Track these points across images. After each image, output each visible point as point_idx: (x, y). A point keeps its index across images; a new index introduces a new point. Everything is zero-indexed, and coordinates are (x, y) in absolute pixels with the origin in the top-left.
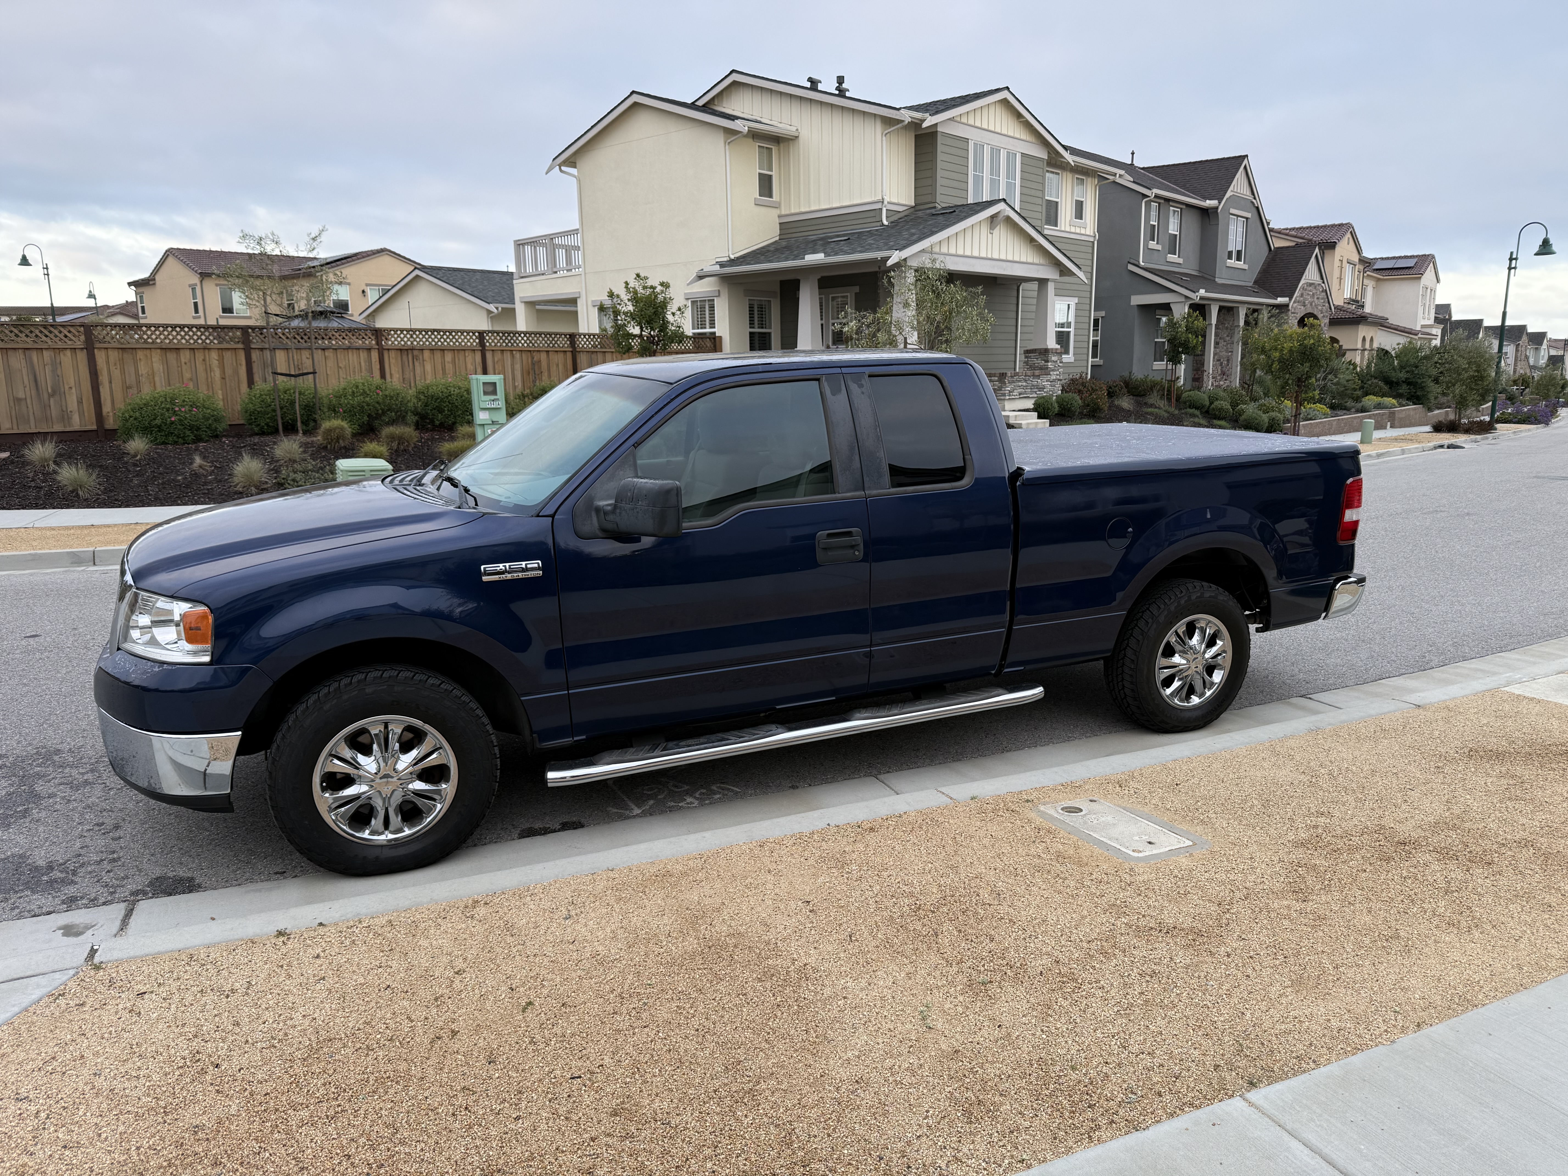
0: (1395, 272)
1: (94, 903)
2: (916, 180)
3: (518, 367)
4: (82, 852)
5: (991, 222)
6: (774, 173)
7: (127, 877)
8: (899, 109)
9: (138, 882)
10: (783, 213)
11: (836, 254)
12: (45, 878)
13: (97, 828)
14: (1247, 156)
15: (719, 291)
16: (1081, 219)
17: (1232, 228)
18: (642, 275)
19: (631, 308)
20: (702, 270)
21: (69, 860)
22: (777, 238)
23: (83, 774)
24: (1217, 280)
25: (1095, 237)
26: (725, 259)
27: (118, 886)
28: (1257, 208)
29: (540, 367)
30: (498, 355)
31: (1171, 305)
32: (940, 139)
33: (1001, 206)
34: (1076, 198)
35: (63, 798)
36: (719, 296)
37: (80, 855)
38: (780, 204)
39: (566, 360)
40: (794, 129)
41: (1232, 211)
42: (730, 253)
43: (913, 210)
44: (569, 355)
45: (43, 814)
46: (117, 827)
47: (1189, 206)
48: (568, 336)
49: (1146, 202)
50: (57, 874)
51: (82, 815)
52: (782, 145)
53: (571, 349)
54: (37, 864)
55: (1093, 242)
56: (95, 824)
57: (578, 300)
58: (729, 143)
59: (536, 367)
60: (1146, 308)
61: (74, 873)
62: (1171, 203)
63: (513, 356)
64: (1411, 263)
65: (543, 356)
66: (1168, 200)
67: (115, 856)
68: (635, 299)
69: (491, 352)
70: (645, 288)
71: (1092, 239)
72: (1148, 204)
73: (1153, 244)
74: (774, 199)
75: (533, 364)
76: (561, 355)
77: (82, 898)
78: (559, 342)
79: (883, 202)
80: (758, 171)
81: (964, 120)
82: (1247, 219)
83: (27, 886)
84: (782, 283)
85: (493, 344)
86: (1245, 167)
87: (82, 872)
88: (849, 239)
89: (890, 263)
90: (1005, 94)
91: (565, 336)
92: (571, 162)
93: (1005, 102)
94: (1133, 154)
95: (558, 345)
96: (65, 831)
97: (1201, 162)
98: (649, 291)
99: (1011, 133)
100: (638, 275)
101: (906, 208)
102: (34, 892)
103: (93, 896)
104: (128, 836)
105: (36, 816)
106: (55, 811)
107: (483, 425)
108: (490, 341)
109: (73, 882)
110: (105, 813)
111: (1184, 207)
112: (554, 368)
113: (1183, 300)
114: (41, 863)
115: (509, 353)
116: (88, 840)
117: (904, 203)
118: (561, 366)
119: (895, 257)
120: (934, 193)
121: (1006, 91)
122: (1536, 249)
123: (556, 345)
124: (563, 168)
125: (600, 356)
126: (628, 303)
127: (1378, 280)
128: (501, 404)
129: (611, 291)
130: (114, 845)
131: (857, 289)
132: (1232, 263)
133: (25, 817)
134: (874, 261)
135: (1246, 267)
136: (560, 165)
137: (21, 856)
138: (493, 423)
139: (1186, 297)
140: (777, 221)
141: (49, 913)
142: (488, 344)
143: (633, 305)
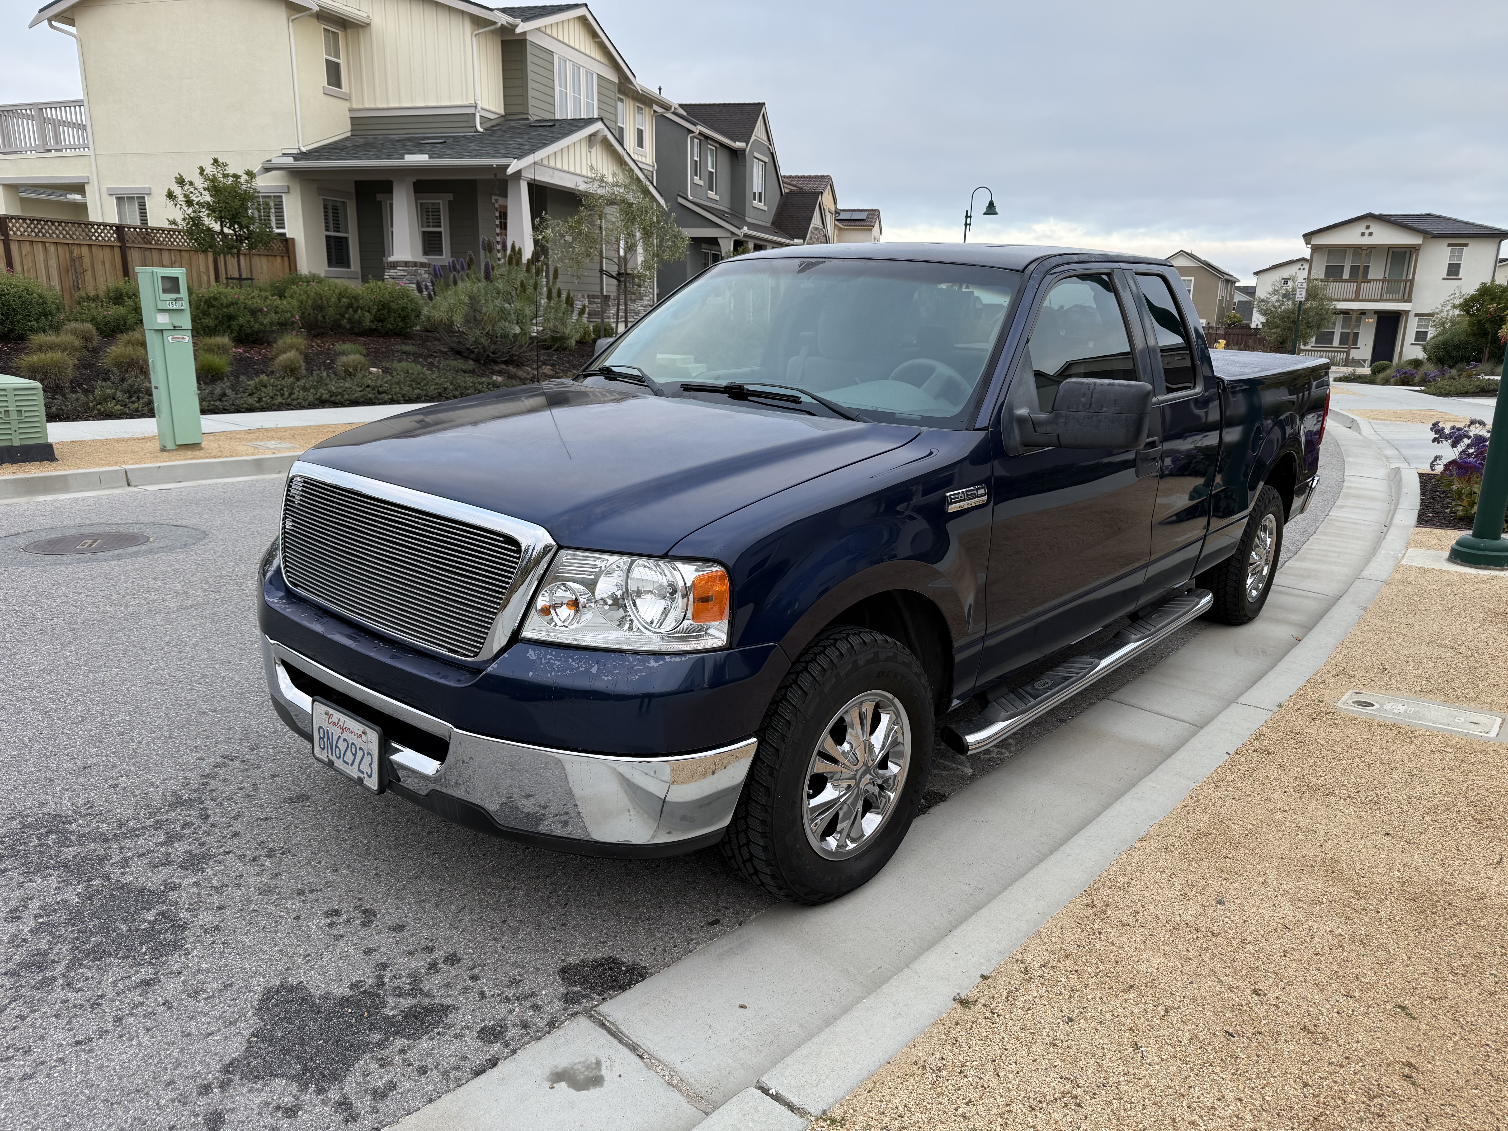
0: (852, 223)
2: (505, 88)
3: (53, 262)
5: (590, 141)
6: (342, 61)
8: (491, 10)
10: (355, 106)
11: (440, 157)
14: (764, 104)
15: (288, 187)
16: (642, 147)
17: (755, 170)
18: (221, 160)
19: (208, 198)
20: (270, 161)
22: (349, 134)
24: (747, 219)
25: (653, 166)
26: (295, 152)
28: (772, 154)
29: (82, 265)
30: (26, 248)
31: (719, 240)
32: (529, 47)
33: (599, 125)
34: (637, 126)
36: (288, 192)
38: (350, 96)
39: (113, 256)
40: (365, 15)
41: (756, 154)
42: (301, 145)
43: (503, 119)
44: (117, 251)
47: (723, 145)
48: (114, 228)
49: (691, 138)
52: (349, 31)
53: (119, 244)
55: (652, 172)
57: (86, 187)
58: (293, 20)
59: (77, 264)
60: (697, 242)
62: (709, 141)
63: (46, 249)
64: (863, 216)
65: (85, 251)
66: (707, 137)
68: (215, 188)
69: (17, 243)
70: (226, 176)
71: (651, 169)
72: (692, 139)
73: (697, 179)
74: (343, 90)
75: (73, 260)
76: (107, 251)
78: (103, 235)
79: (476, 107)
80: (325, 57)
81: (549, 31)
82: (765, 163)
84: (358, 184)
85: (19, 233)
86: (763, 115)
88: (445, 142)
89: (510, 171)
90: (582, 11)
91: (111, 227)
92: (67, 17)
93: (583, 19)
94: (660, 89)
95: (103, 239)
97: (724, 104)
98: (231, 180)
99: (588, 52)
100: (216, 161)
101: (496, 116)
107: (162, 330)
108: (14, 229)
111: (718, 146)
112: (99, 267)
113: (729, 235)
115: (40, 245)
117: (494, 109)
118: (107, 264)
119: (514, 166)
120: (525, 104)
121: (585, 8)
122: (985, 210)
123: (100, 238)
124: (54, 23)
125: (155, 254)
126: (204, 192)
127: (840, 229)
128: (185, 305)
129: (181, 177)
131: (450, 197)
132: (756, 203)
134: (489, 168)
135: (766, 208)
136: (50, 20)
138: (175, 328)
139: (732, 233)
140: (348, 115)
142: (11, 233)
143: (211, 196)
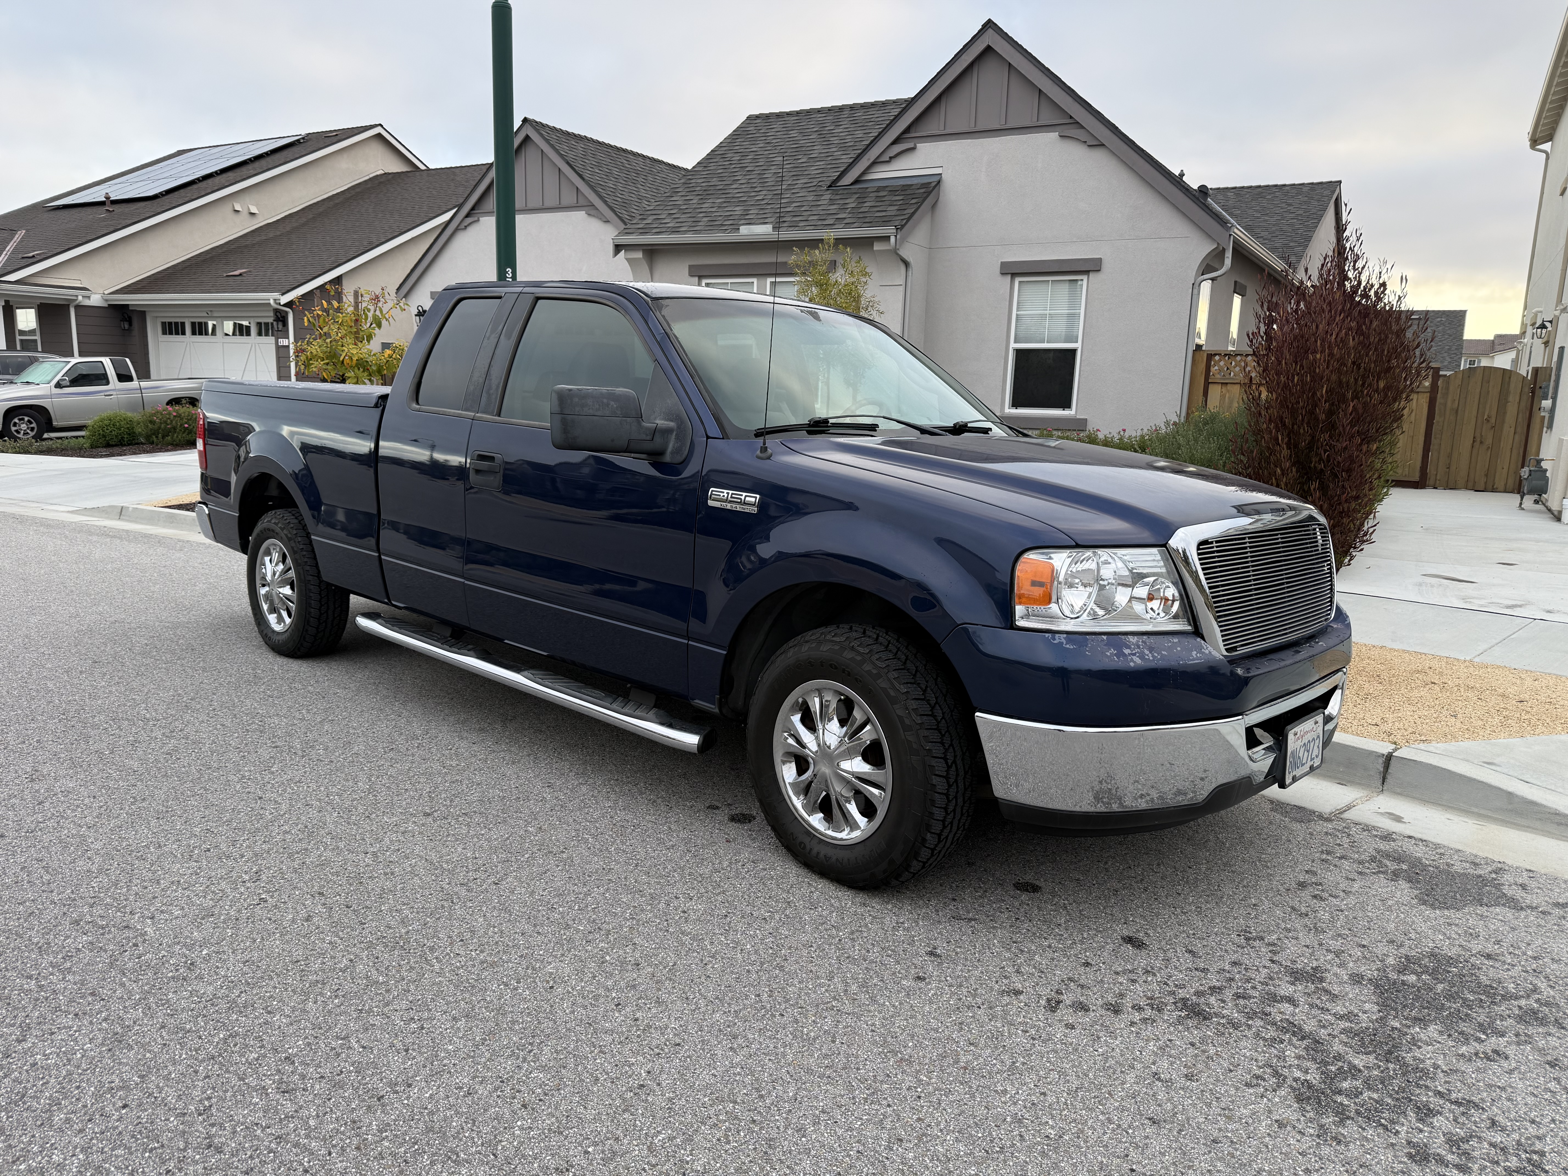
1: (1367, 829)
4: (1354, 876)
7: (1326, 833)
9: (1320, 827)
12: (1404, 867)
13: (1325, 895)
21: (1374, 873)
23: (1291, 1001)
27: (1339, 831)
35: (1342, 965)
37: (1360, 873)
45: (1381, 949)
46: (1302, 885)
50: (1392, 866)
51: (1333, 920)
54: (1408, 885)
56: (1324, 900)
61: (1373, 859)
67: (1324, 856)
77: (1376, 836)
83: (1425, 868)
87: (1365, 857)
96: (1363, 909)
102: (1419, 860)
103: (1365, 833)
104: (1297, 870)
105: (1392, 950)
106: (1364, 946)
109: (1378, 851)
110: (1303, 910)
114: (1403, 884)
116: (1342, 886)
130: (1317, 867)
133: (1407, 958)
137: (1424, 903)
141: (1410, 837)
